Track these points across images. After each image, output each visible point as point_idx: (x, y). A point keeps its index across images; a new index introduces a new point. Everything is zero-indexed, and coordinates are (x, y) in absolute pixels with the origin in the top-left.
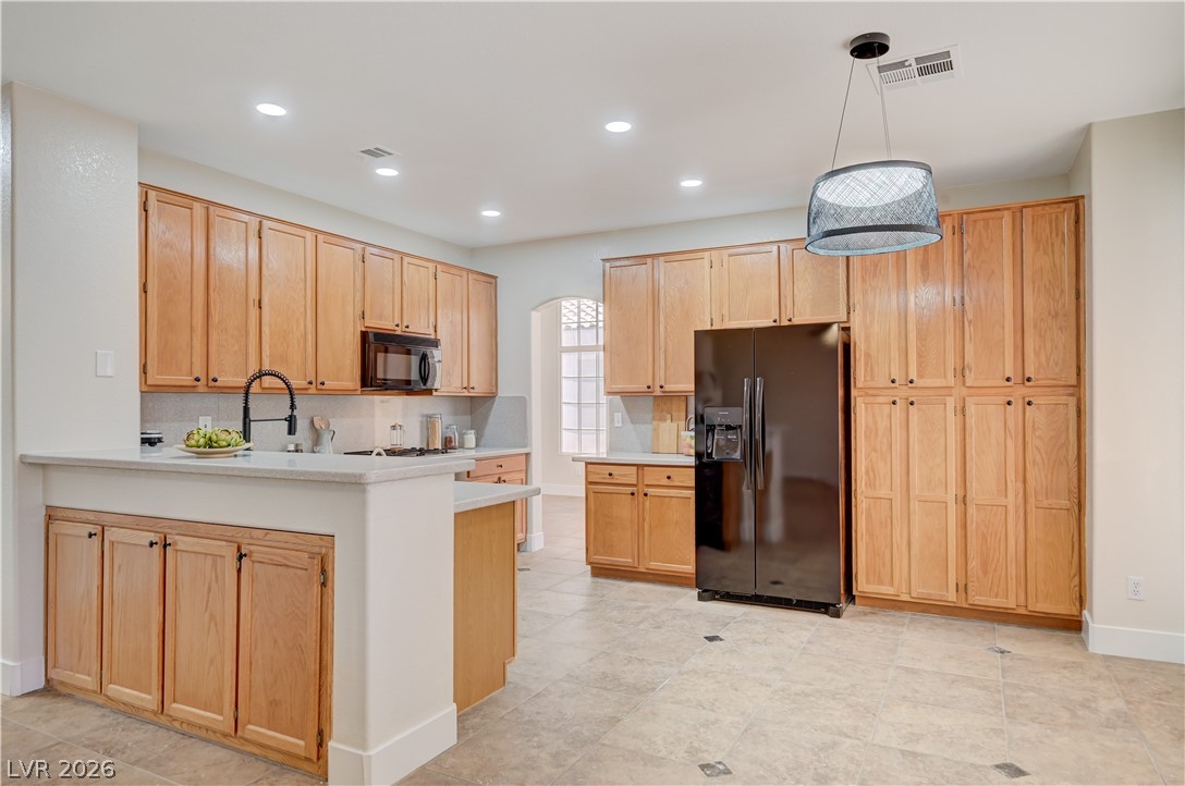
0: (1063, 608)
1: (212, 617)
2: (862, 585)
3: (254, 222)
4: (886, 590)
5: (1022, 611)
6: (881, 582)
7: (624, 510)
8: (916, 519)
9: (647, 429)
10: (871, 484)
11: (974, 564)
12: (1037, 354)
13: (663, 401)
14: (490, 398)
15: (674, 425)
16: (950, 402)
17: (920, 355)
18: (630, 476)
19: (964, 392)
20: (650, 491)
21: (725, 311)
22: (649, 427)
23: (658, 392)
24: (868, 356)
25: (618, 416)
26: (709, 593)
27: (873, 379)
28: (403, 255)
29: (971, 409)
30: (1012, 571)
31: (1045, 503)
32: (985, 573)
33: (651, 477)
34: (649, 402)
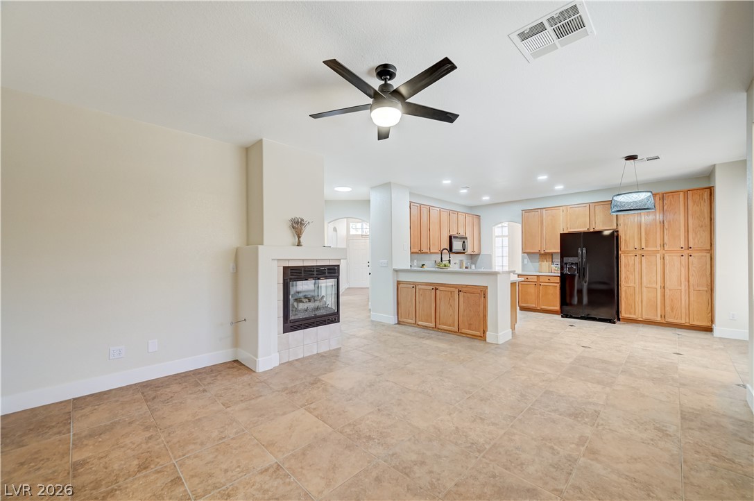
0: (705, 323)
1: (451, 306)
2: (623, 314)
3: (428, 207)
4: (632, 316)
5: (688, 324)
6: (630, 314)
7: (532, 289)
8: (644, 294)
9: (537, 264)
10: (626, 282)
11: (668, 309)
12: (694, 239)
13: (545, 256)
14: (479, 254)
15: (547, 263)
16: (658, 256)
17: (646, 240)
18: (535, 279)
19: (664, 252)
20: (542, 284)
21: (569, 226)
22: (538, 264)
23: (543, 252)
24: (625, 240)
25: (526, 261)
26: (565, 315)
27: (627, 247)
28: (458, 212)
29: (667, 257)
30: (683, 310)
31: (697, 289)
32: (672, 311)
33: (542, 279)
34: (538, 255)
